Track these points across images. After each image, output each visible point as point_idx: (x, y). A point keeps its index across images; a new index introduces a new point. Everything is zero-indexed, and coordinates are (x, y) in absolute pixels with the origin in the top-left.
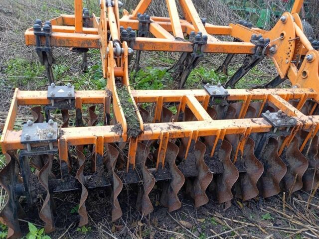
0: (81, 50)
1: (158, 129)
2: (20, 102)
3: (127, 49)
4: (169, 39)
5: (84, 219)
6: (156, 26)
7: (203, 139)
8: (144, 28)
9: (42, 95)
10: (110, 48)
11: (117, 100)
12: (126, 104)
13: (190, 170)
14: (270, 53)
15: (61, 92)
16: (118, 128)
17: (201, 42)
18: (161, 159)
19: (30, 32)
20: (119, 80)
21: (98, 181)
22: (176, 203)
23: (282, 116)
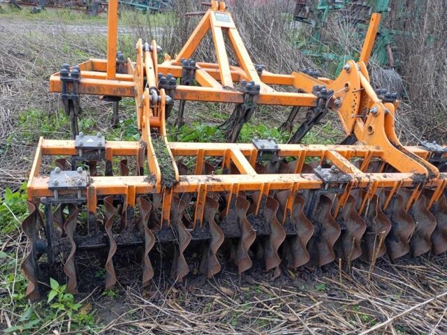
0: (114, 98)
1: (195, 180)
2: (45, 152)
3: (165, 97)
4: (216, 87)
5: (112, 280)
6: (202, 73)
8: (189, 75)
9: (70, 144)
10: (146, 95)
11: (152, 150)
12: (161, 155)
13: (232, 229)
14: (334, 105)
15: (90, 141)
16: (152, 178)
17: (252, 91)
18: (199, 216)
19: (55, 78)
20: (156, 131)
21: (129, 238)
22: (215, 266)
23: (334, 172)
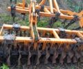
1: (44, 39)
4: (49, 13)
7: (56, 44)
9: (11, 26)
10: (32, 14)
